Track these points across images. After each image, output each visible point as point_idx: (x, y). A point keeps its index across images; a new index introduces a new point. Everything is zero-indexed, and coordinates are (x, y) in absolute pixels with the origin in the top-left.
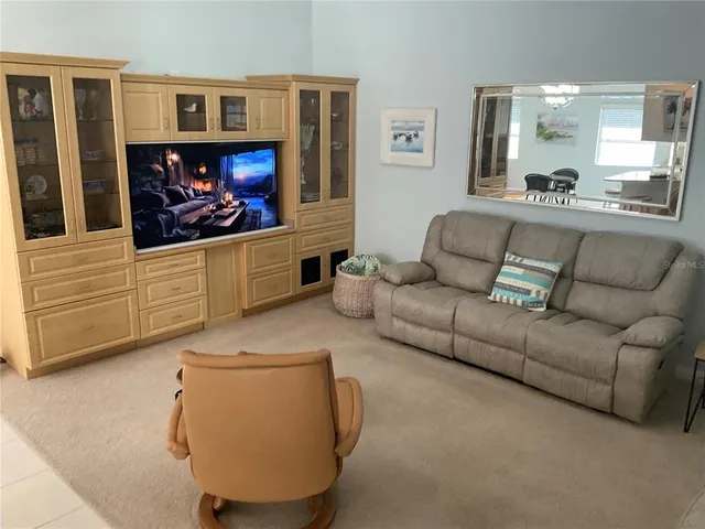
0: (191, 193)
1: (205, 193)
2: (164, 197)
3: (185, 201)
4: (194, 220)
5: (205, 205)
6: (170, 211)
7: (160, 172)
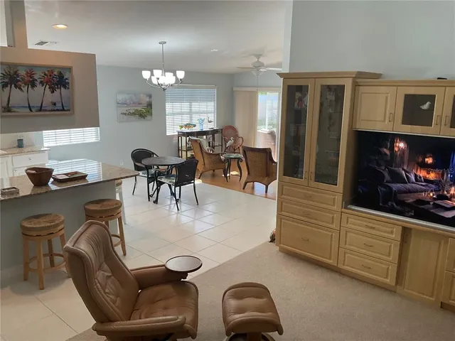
0: (413, 178)
1: (427, 180)
2: (386, 175)
3: (404, 182)
4: (410, 201)
5: (425, 191)
6: (389, 187)
7: (386, 154)
